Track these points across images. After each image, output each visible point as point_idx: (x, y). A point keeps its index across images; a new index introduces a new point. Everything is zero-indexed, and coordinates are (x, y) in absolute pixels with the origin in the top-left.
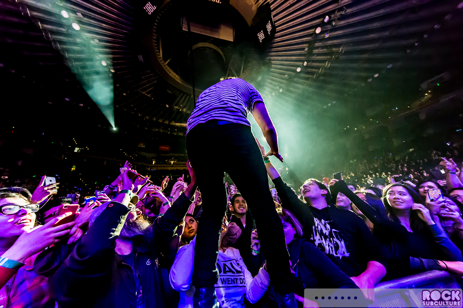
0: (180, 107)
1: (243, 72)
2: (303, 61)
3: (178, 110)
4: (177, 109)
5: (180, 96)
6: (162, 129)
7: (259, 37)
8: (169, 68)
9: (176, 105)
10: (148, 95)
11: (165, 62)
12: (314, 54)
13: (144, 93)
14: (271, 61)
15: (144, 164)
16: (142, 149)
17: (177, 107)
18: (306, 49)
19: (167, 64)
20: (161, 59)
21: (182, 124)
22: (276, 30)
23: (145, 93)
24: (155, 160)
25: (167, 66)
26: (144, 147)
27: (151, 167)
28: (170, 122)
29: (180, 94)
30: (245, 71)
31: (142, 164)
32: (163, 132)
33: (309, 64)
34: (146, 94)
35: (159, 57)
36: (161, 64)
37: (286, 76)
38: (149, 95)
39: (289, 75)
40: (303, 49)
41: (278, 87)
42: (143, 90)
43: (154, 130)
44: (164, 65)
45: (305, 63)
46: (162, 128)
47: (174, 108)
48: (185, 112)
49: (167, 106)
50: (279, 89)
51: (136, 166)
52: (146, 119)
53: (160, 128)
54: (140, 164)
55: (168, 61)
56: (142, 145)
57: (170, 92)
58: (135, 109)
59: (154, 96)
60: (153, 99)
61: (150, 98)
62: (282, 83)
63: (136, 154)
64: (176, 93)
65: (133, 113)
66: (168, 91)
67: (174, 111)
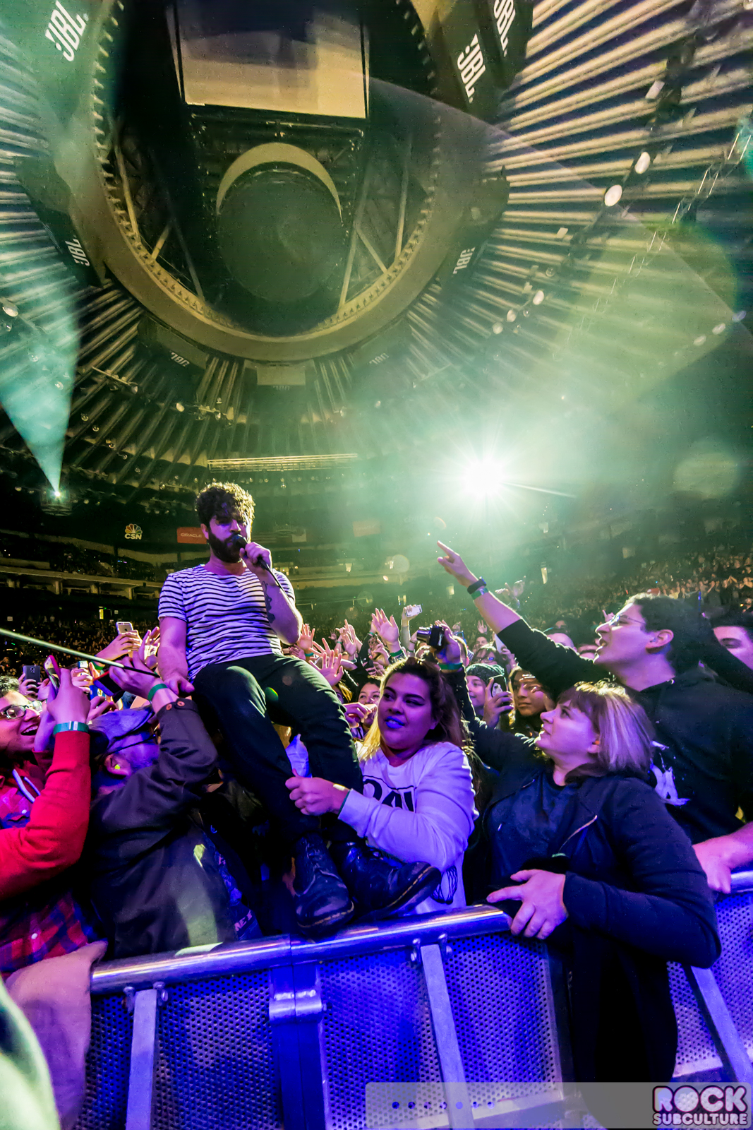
0: (216, 406)
2: (635, 153)
3: (212, 415)
4: (208, 413)
5: (213, 366)
6: (177, 482)
7: (463, 75)
8: (165, 275)
9: (205, 401)
10: (120, 378)
11: (150, 251)
12: (685, 109)
13: (108, 373)
14: (509, 178)
15: (149, 585)
16: (133, 545)
17: (207, 409)
18: (653, 92)
19: (158, 260)
20: (137, 244)
21: (230, 462)
22: (531, 17)
23: (113, 373)
25: (158, 268)
26: (140, 538)
28: (194, 458)
29: (209, 362)
31: (145, 584)
32: (181, 489)
33: (658, 159)
34: (116, 377)
35: (130, 234)
36: (140, 261)
37: (562, 232)
38: (123, 380)
39: (572, 229)
40: (639, 93)
41: (528, 287)
42: (105, 366)
43: (156, 487)
44: (149, 262)
45: (643, 162)
46: (176, 477)
47: (200, 412)
48: (231, 421)
49: (180, 408)
50: (533, 293)
51: (130, 590)
52: (129, 455)
53: (171, 478)
54: (139, 583)
55: (160, 244)
56: (133, 533)
57: (180, 360)
58: (96, 429)
59: (137, 378)
60: (136, 389)
61: (128, 388)
62: (543, 267)
63: (124, 558)
64: (201, 359)
65: (93, 442)
66: (175, 357)
67: (201, 422)
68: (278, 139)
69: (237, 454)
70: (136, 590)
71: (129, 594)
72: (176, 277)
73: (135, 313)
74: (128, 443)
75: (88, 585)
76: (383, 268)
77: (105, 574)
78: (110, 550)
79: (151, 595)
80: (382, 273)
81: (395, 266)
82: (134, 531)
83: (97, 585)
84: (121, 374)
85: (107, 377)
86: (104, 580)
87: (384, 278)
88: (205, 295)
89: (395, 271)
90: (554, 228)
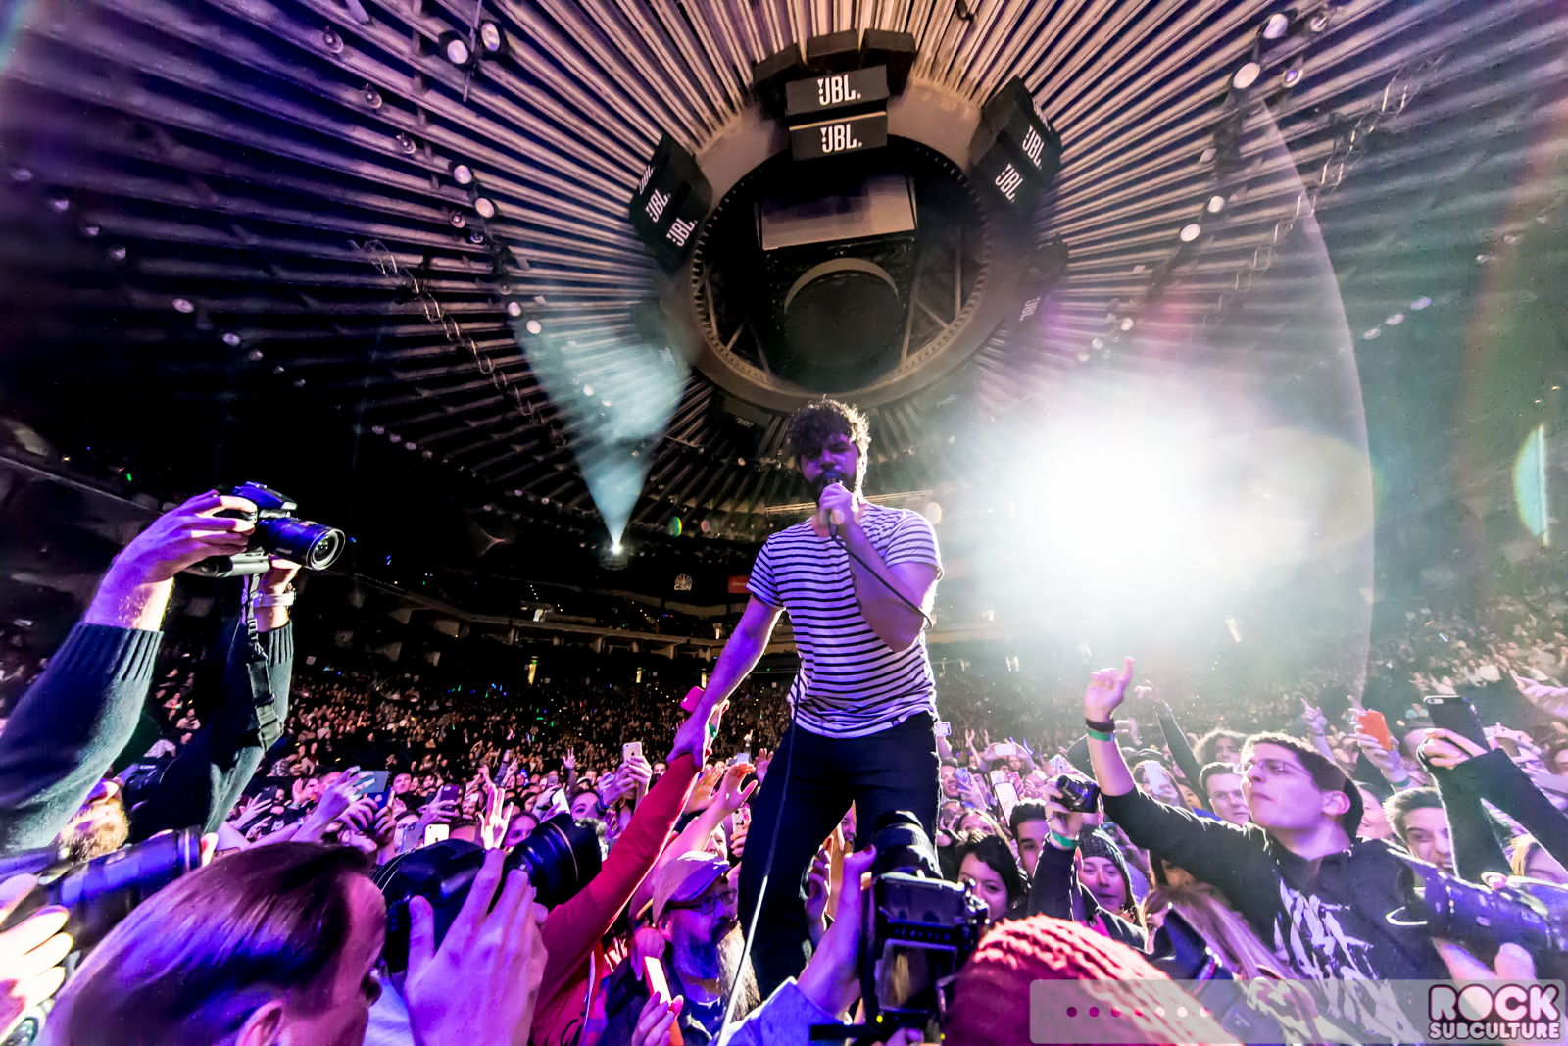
0: (776, 457)
1: (963, 303)
2: (1205, 198)
3: (773, 466)
4: (769, 464)
5: (776, 423)
6: (733, 530)
7: (1002, 188)
8: (736, 358)
9: (767, 452)
10: (689, 442)
11: (726, 344)
12: (1250, 160)
13: (679, 439)
14: (1065, 241)
15: (695, 641)
16: (683, 597)
17: (768, 460)
18: (1207, 155)
19: (732, 350)
20: (715, 342)
21: (789, 509)
22: (1060, 142)
23: (683, 438)
24: (720, 625)
25: (732, 355)
26: (690, 589)
27: (712, 648)
28: (751, 508)
29: (772, 421)
30: (970, 301)
31: (689, 641)
32: (736, 537)
33: (1233, 199)
34: (685, 442)
35: (714, 337)
36: (719, 352)
37: (1138, 269)
38: (692, 444)
39: (1149, 264)
40: (1195, 158)
41: (1112, 317)
42: (677, 433)
44: (724, 353)
45: (1216, 204)
46: (733, 526)
47: (760, 464)
48: (792, 470)
49: (741, 462)
50: (1119, 321)
51: (672, 648)
52: (689, 508)
53: (728, 525)
54: (682, 640)
55: (734, 338)
56: (683, 584)
57: (746, 424)
58: (661, 487)
59: (703, 442)
60: (702, 450)
61: (695, 450)
62: (1125, 299)
63: (672, 611)
64: (763, 419)
65: (657, 498)
66: (740, 421)
67: (761, 473)
68: (840, 256)
69: (797, 498)
70: (679, 648)
71: (671, 652)
72: (745, 358)
73: (710, 390)
74: (687, 498)
75: (629, 642)
76: (944, 324)
77: (649, 629)
78: (656, 602)
79: (694, 654)
80: (942, 329)
81: (955, 322)
82: (684, 582)
83: (639, 641)
84: (689, 440)
85: (678, 443)
86: (647, 637)
87: (944, 333)
88: (770, 367)
89: (956, 326)
90: (1130, 267)
